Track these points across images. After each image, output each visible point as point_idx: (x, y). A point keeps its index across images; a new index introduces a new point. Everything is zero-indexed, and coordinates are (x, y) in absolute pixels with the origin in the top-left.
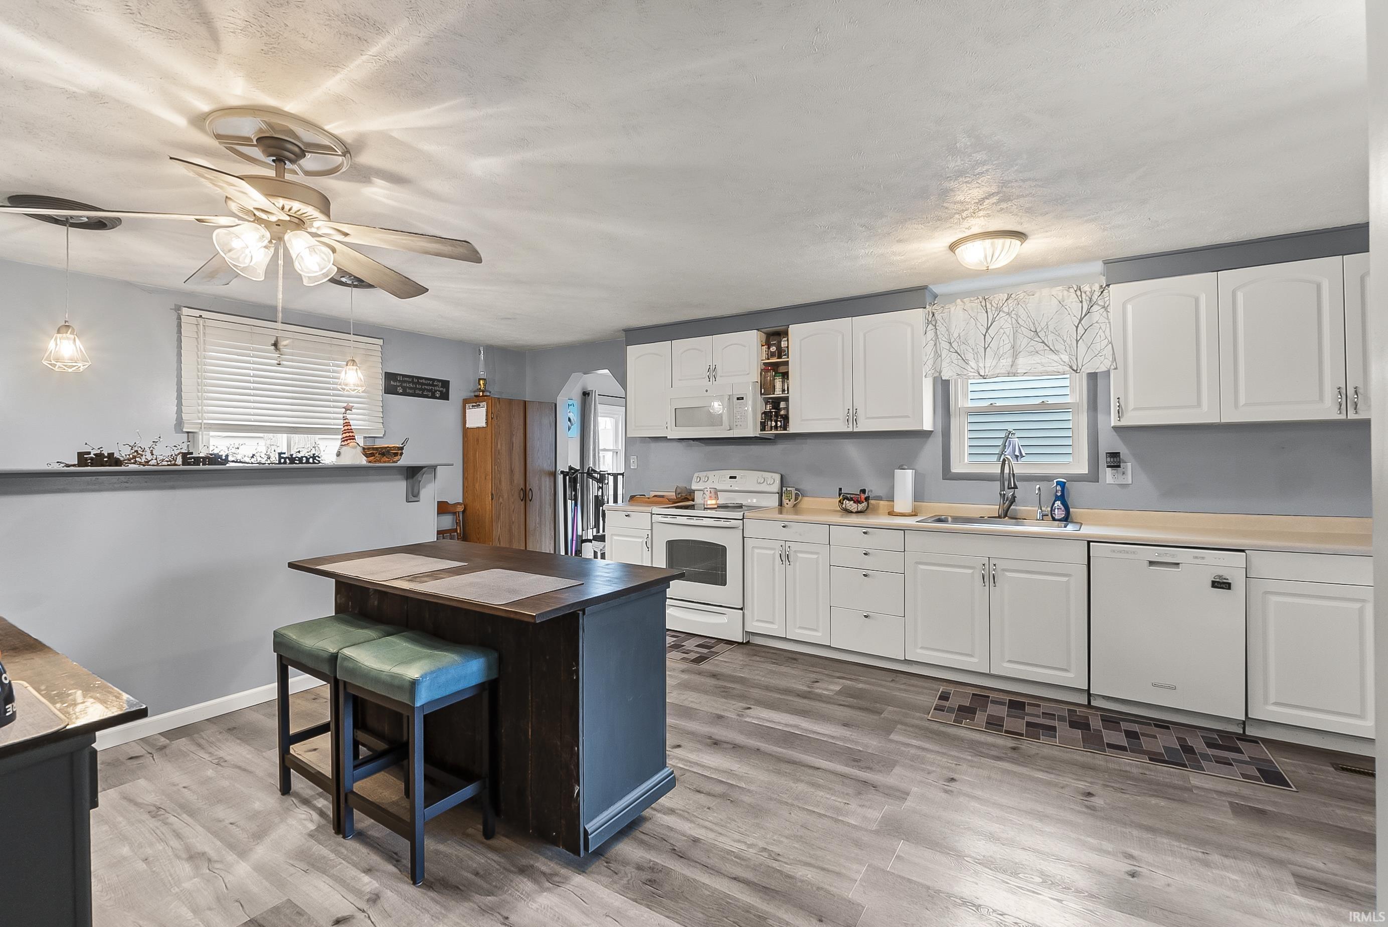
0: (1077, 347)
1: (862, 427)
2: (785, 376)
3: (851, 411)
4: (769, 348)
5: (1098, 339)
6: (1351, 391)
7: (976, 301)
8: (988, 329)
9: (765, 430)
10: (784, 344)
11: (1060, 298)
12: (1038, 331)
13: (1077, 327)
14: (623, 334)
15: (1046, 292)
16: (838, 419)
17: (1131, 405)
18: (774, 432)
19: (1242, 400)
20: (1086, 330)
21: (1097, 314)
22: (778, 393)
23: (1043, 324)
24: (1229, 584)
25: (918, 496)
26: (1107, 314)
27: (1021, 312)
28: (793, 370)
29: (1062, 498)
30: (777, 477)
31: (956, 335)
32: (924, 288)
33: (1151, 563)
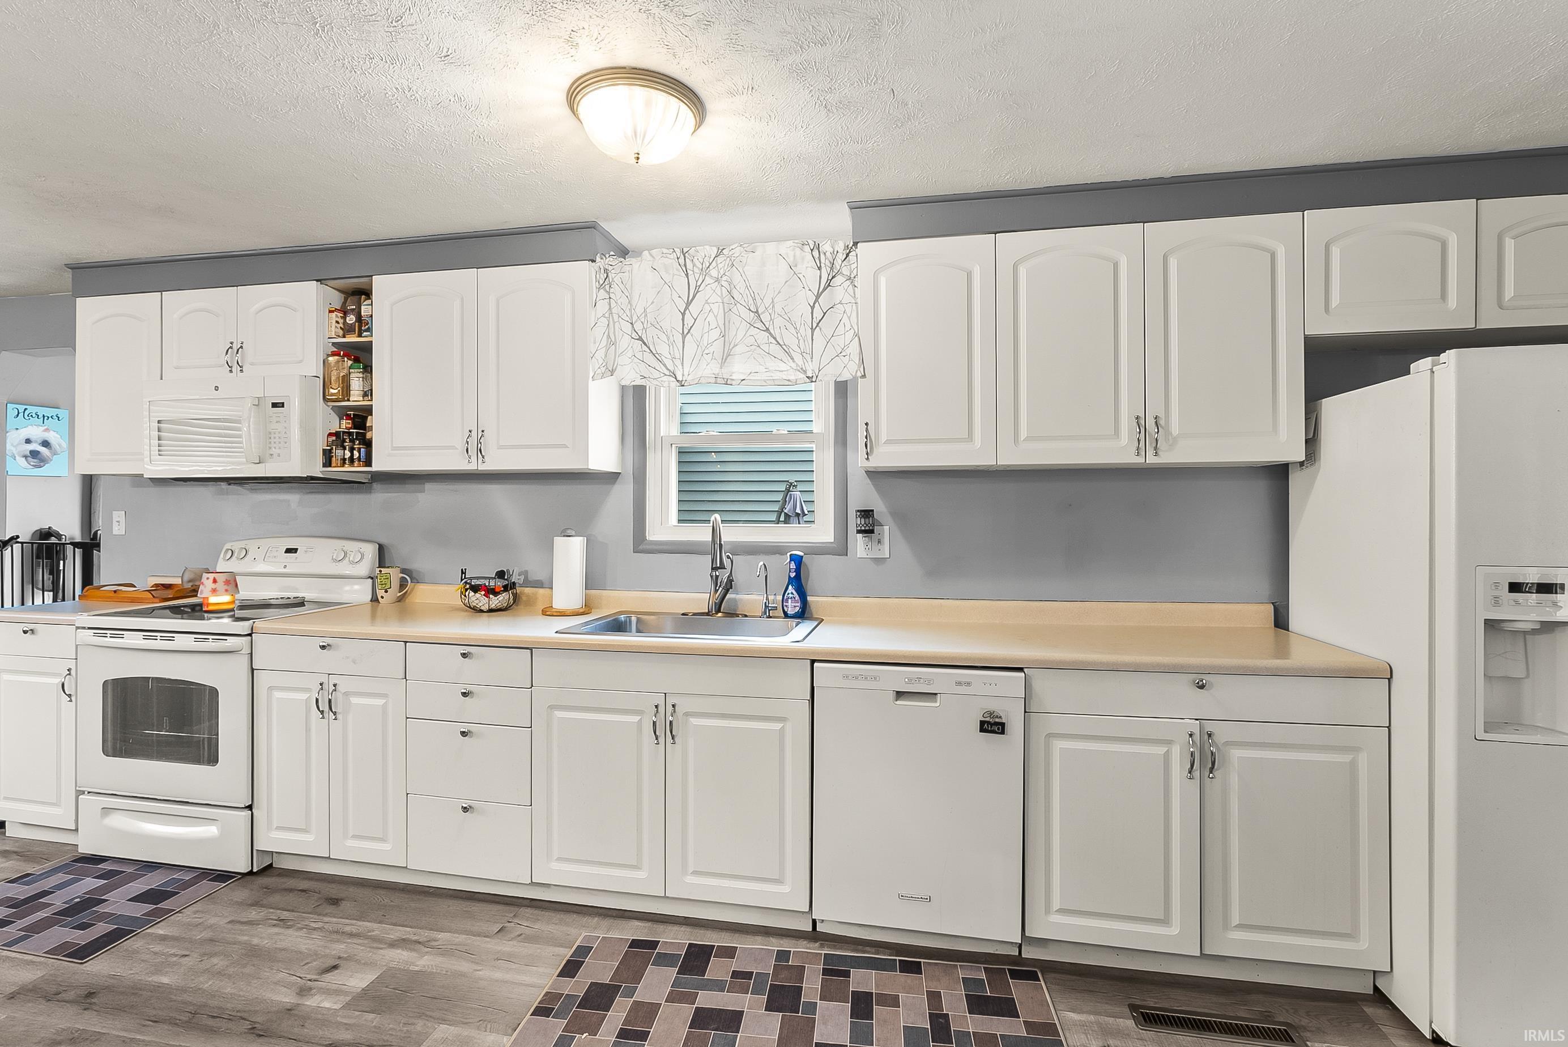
0: (812, 340)
1: (491, 464)
2: (368, 369)
3: (474, 433)
4: (344, 318)
5: (841, 329)
6: (1150, 423)
7: (671, 256)
8: (688, 304)
9: (330, 466)
10: (365, 310)
11: (791, 260)
12: (760, 313)
13: (813, 308)
14: (68, 275)
15: (771, 248)
16: (453, 448)
17: (883, 438)
18: (347, 468)
19: (1023, 434)
20: (825, 314)
21: (840, 290)
22: (356, 398)
23: (767, 301)
24: (1003, 725)
25: (592, 581)
26: (854, 290)
27: (737, 279)
28: (379, 359)
29: (798, 581)
30: (370, 551)
31: (639, 310)
32: (591, 226)
33: (899, 695)
